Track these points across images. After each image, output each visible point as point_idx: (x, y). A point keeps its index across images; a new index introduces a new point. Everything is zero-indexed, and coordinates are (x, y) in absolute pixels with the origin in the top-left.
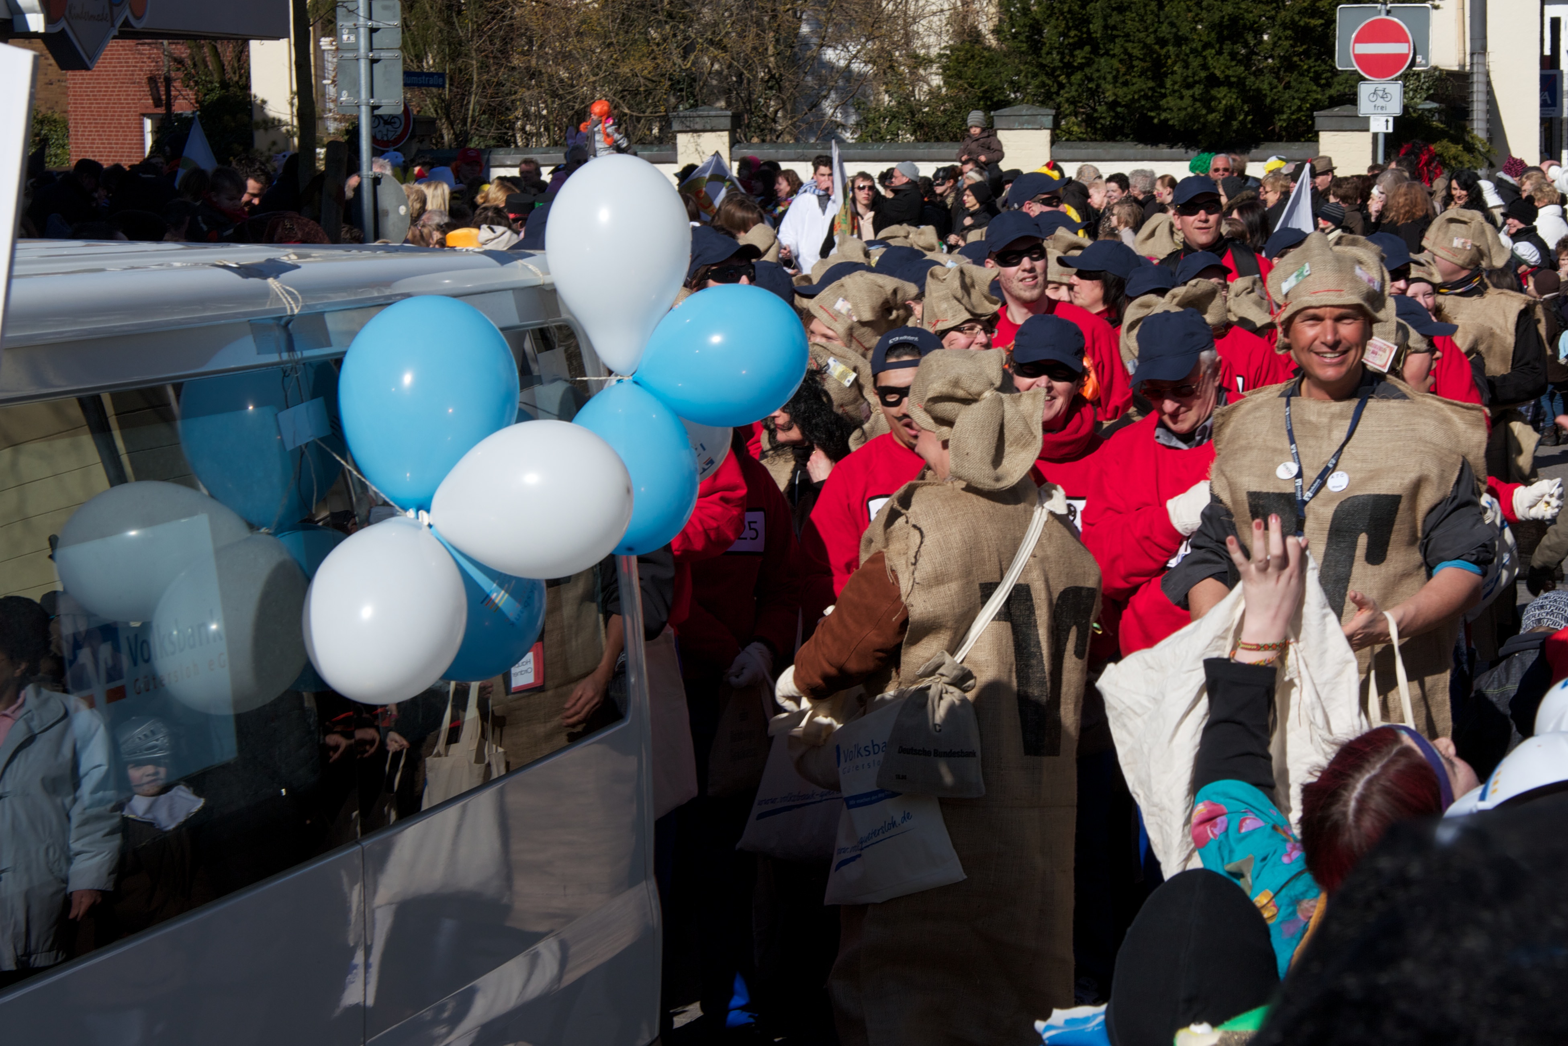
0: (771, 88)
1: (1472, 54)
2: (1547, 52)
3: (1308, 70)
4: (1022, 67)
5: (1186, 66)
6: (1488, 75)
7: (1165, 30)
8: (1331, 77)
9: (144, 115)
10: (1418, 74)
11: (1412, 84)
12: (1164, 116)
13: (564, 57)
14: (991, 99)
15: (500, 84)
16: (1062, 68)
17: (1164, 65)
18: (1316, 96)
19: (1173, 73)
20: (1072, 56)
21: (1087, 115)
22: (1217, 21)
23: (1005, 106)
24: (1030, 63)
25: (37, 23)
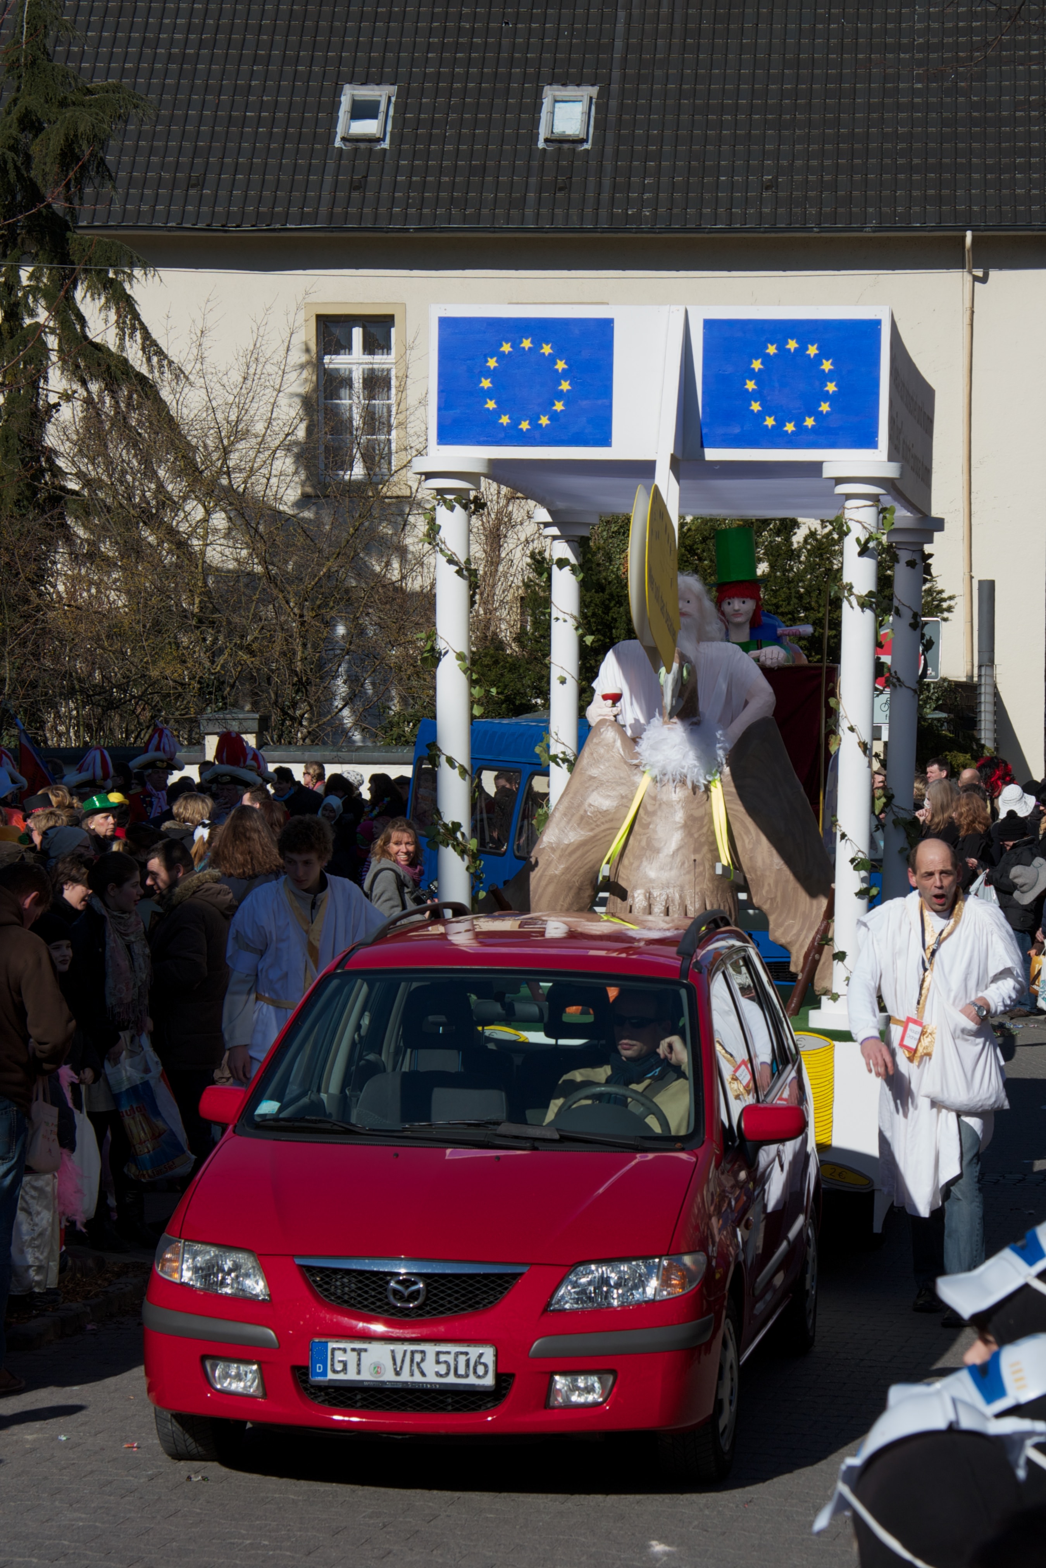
0: (298, 691)
1: (980, 667)
6: (995, 687)
10: (928, 685)
14: (513, 703)
23: (526, 711)
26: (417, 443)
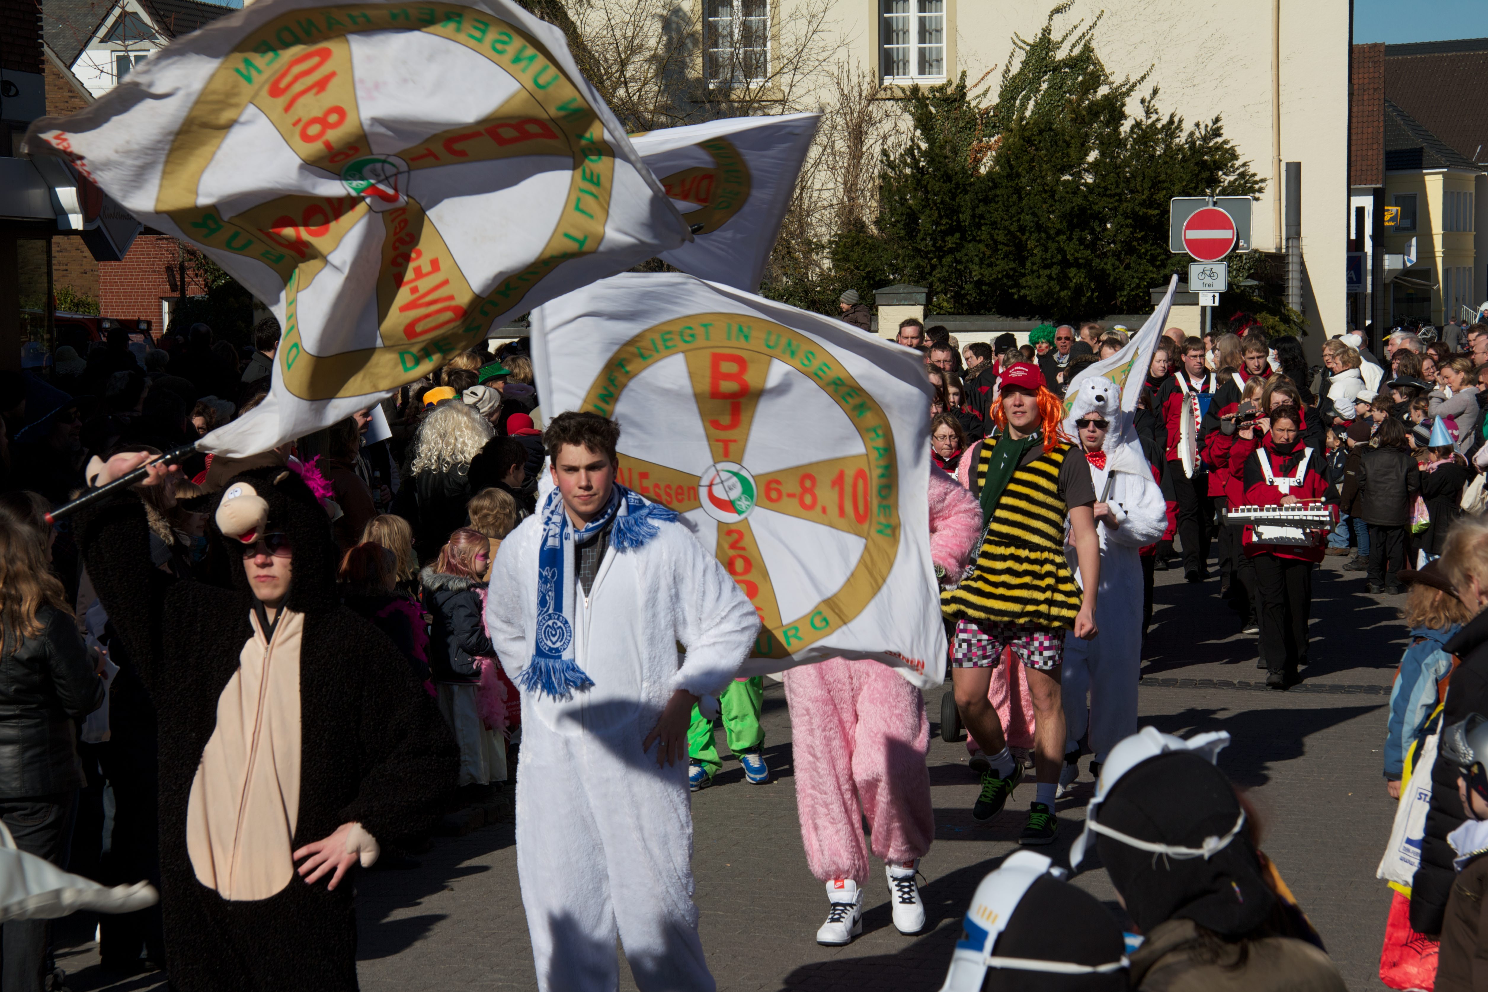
1: (1287, 239)
2: (1353, 236)
3: (1145, 254)
4: (900, 251)
5: (1044, 249)
6: (1302, 257)
7: (1025, 219)
8: (1167, 259)
9: (162, 298)
10: (1241, 256)
11: (1235, 265)
12: (1023, 292)
14: (875, 279)
16: (934, 252)
17: (1026, 249)
18: (1151, 275)
19: (1033, 255)
20: (944, 241)
21: (956, 292)
22: (1068, 212)
23: (884, 286)
24: (907, 248)
25: (76, 221)
26: (788, 52)
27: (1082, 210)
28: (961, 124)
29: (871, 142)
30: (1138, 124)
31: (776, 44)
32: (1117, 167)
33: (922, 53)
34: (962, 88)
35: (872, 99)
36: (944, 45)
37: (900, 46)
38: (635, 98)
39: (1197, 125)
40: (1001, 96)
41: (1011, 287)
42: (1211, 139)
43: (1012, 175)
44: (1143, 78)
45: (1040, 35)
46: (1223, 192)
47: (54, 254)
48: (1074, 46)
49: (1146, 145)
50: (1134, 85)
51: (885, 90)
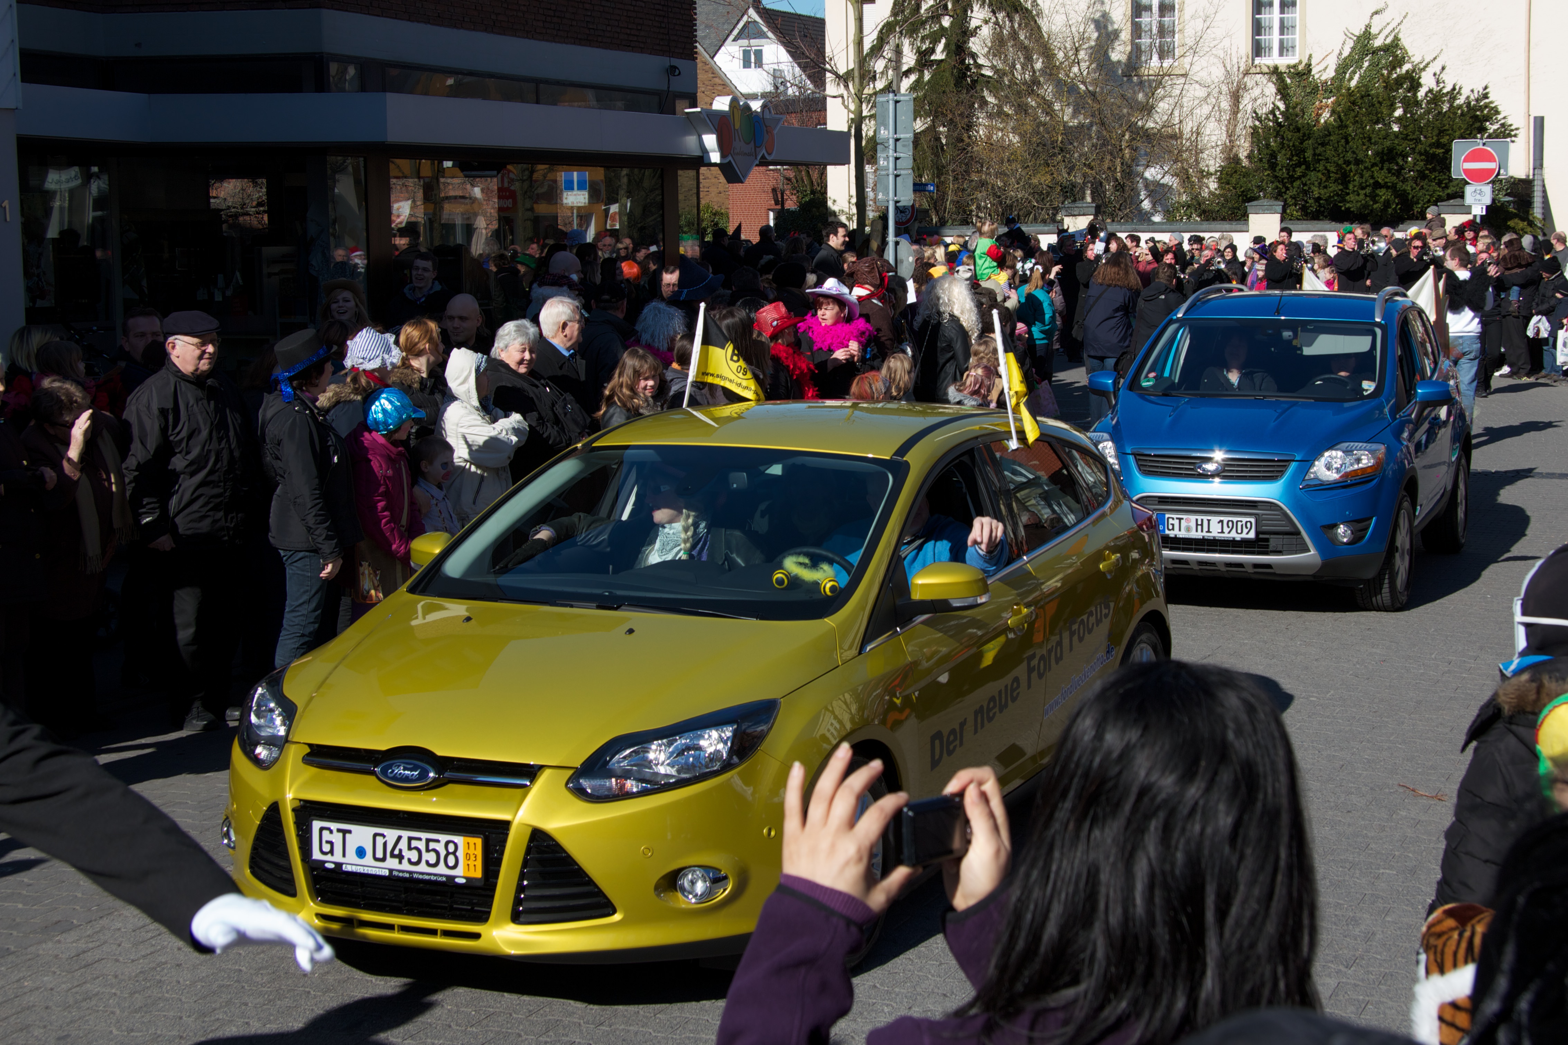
0: (1118, 191)
1: (1534, 169)
3: (1435, 179)
4: (1264, 178)
5: (1362, 176)
6: (1543, 181)
7: (1349, 156)
8: (1449, 183)
9: (769, 209)
10: (1501, 181)
11: (1497, 186)
12: (1348, 205)
13: (1001, 174)
14: (1246, 196)
15: (963, 190)
16: (1288, 179)
17: (1349, 176)
18: (1439, 193)
19: (1354, 180)
20: (1294, 171)
21: (1302, 205)
22: (1380, 151)
23: (1253, 200)
24: (1269, 175)
25: (715, 158)
26: (1190, 42)
27: (1391, 150)
28: (1308, 90)
29: (1246, 102)
30: (1431, 91)
31: (1181, 36)
32: (1416, 120)
33: (1281, 42)
34: (1309, 66)
35: (1247, 73)
36: (1297, 36)
37: (1267, 37)
38: (1085, 73)
39: (1472, 91)
40: (1336, 71)
41: (1340, 202)
42: (1481, 100)
43: (1342, 126)
44: (1435, 59)
45: (1363, 30)
46: (1489, 137)
47: (701, 181)
48: (1387, 37)
49: (1436, 105)
50: (1428, 64)
51: (1256, 67)
